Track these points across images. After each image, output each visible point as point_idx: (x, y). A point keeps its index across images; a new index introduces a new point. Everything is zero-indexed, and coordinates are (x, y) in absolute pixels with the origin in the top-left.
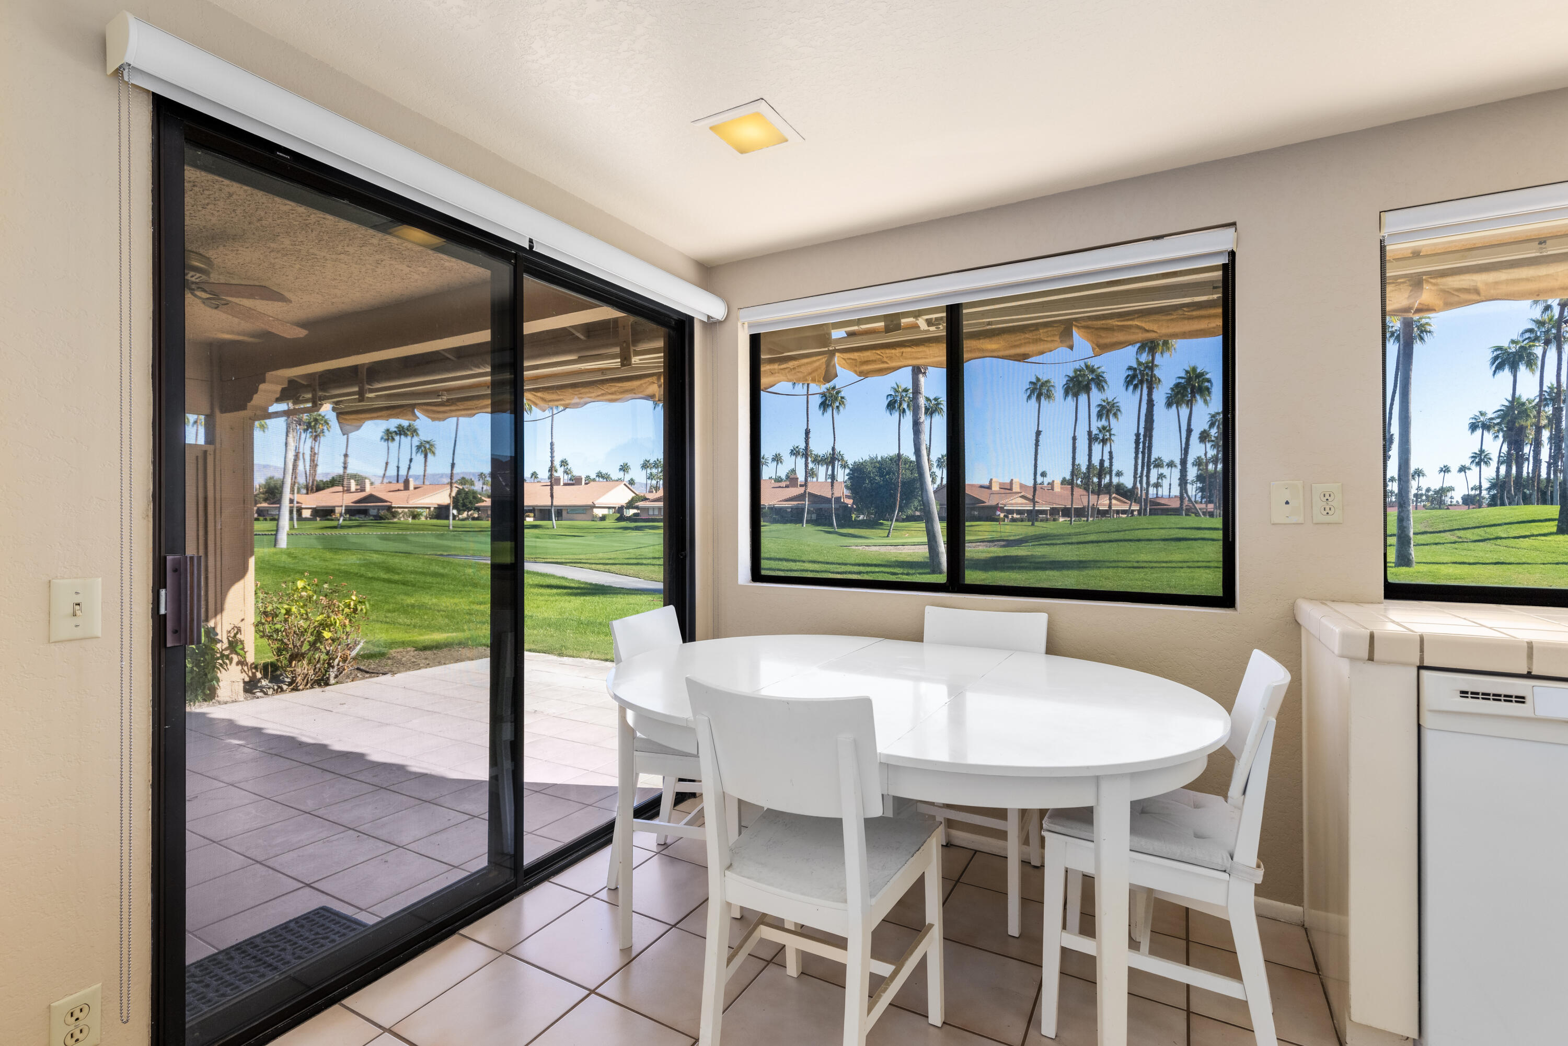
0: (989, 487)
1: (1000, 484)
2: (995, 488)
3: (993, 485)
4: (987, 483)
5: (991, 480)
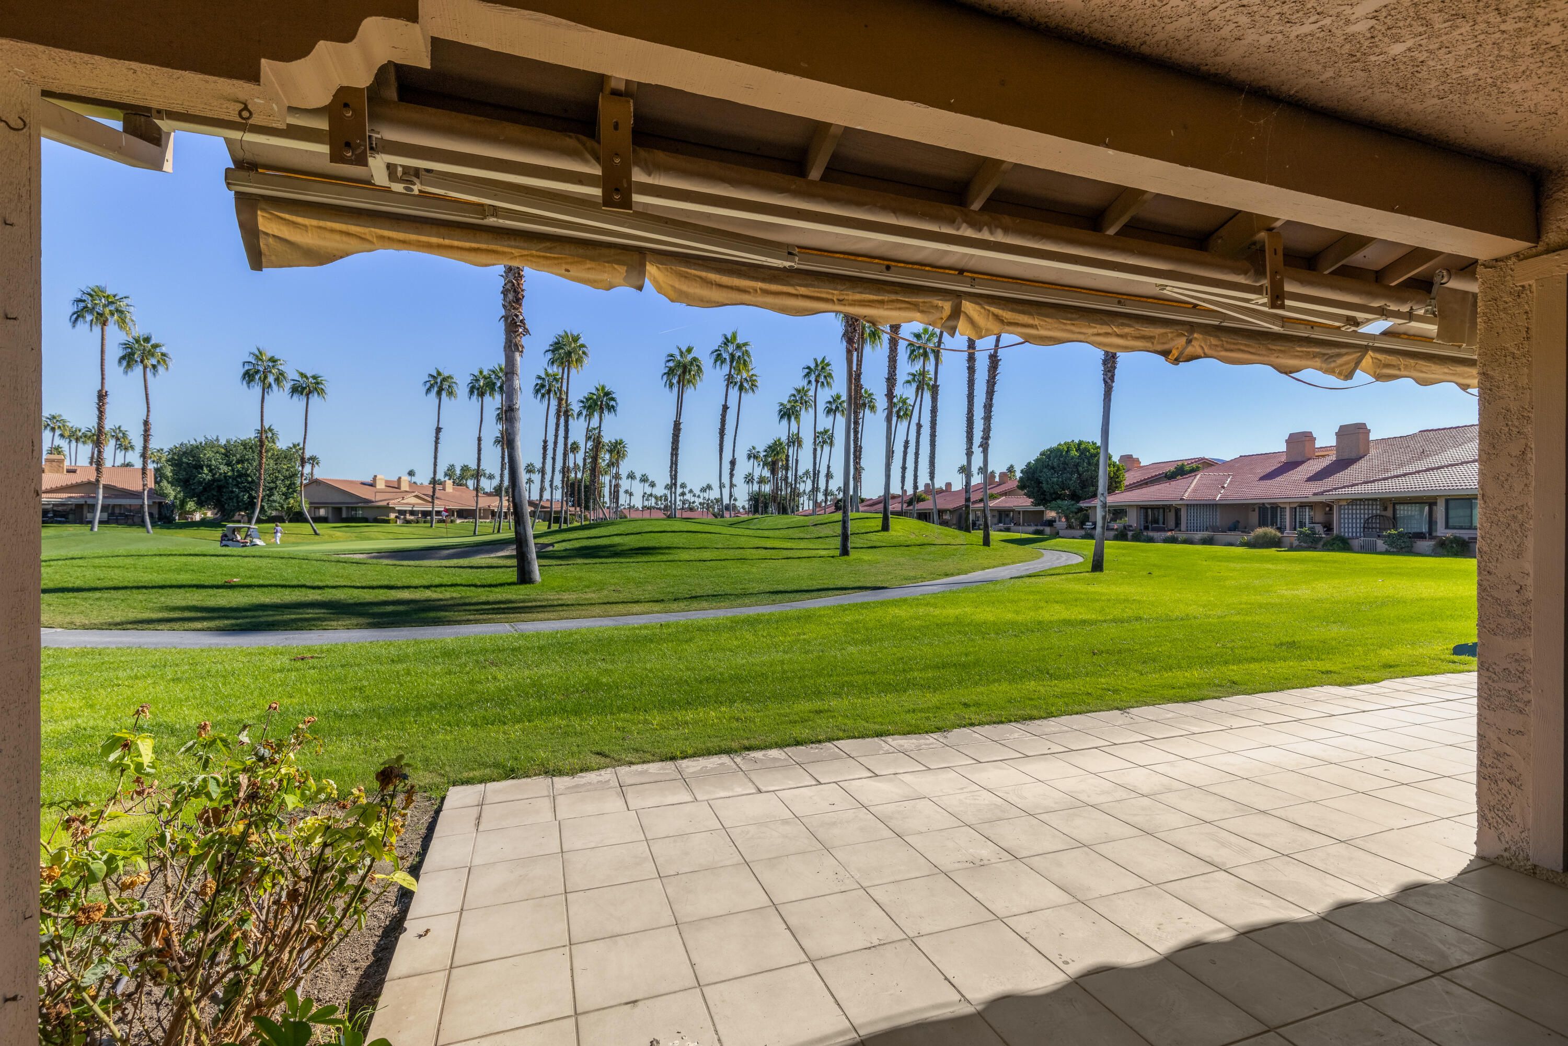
0: (372, 485)
1: (386, 481)
2: (380, 485)
3: (378, 482)
4: (369, 480)
5: (375, 476)
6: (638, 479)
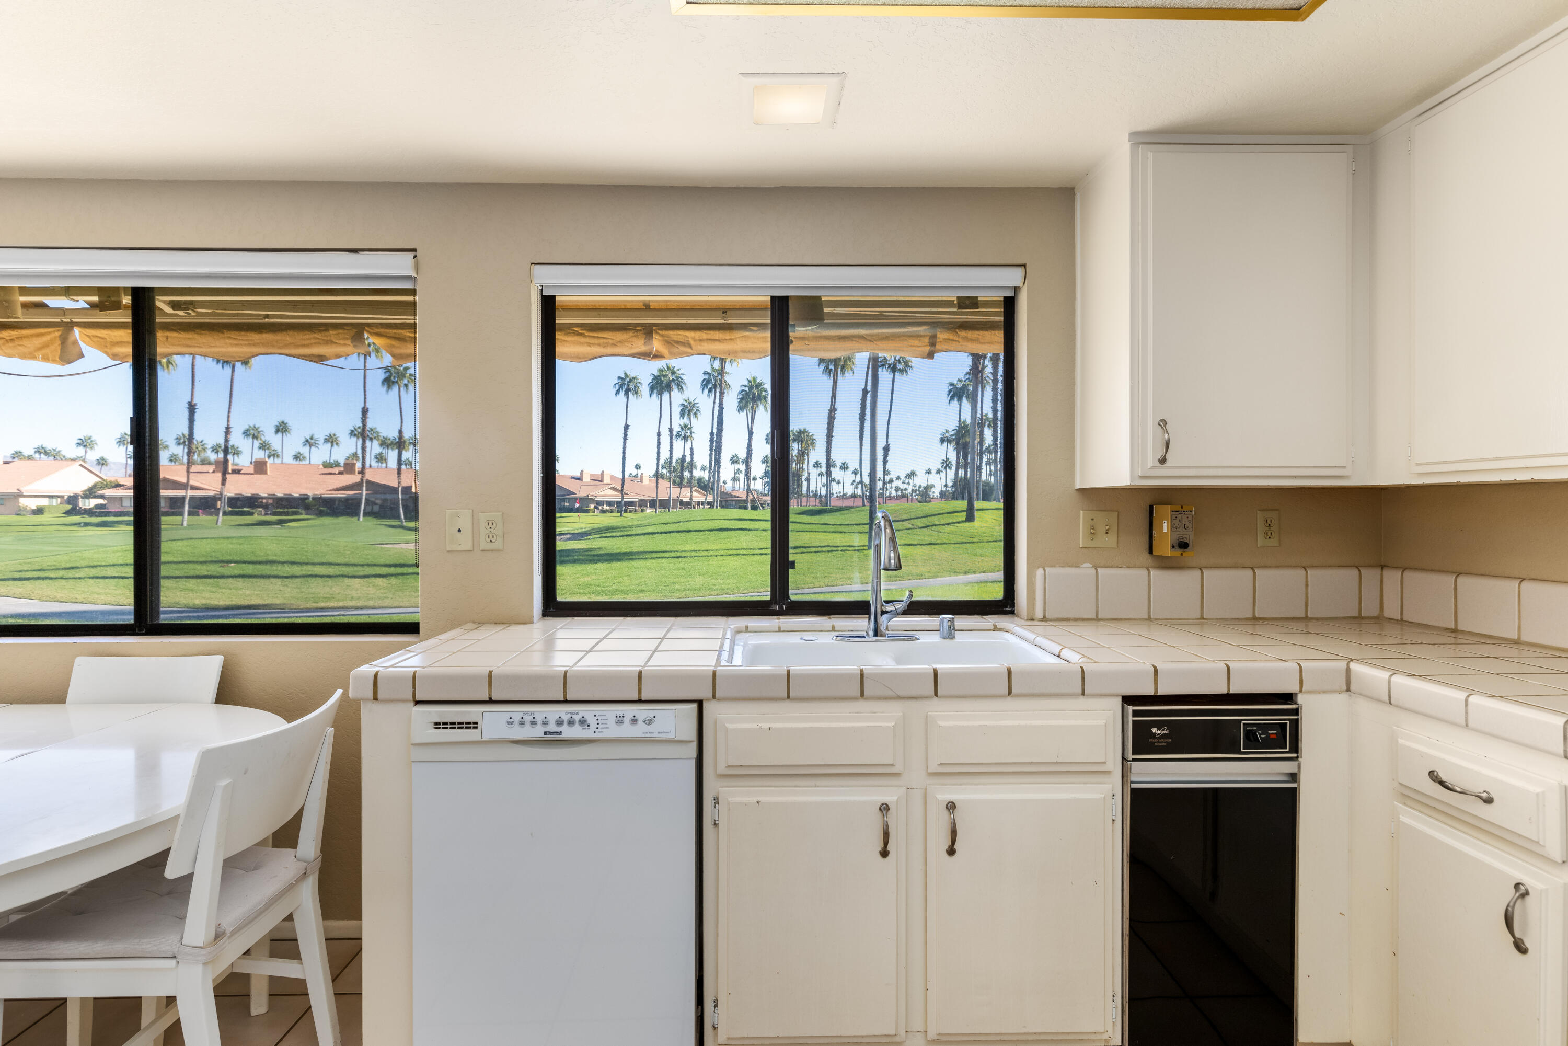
0: (580, 479)
1: (591, 475)
2: (586, 479)
3: (584, 476)
4: (578, 474)
5: (582, 471)
6: (839, 467)
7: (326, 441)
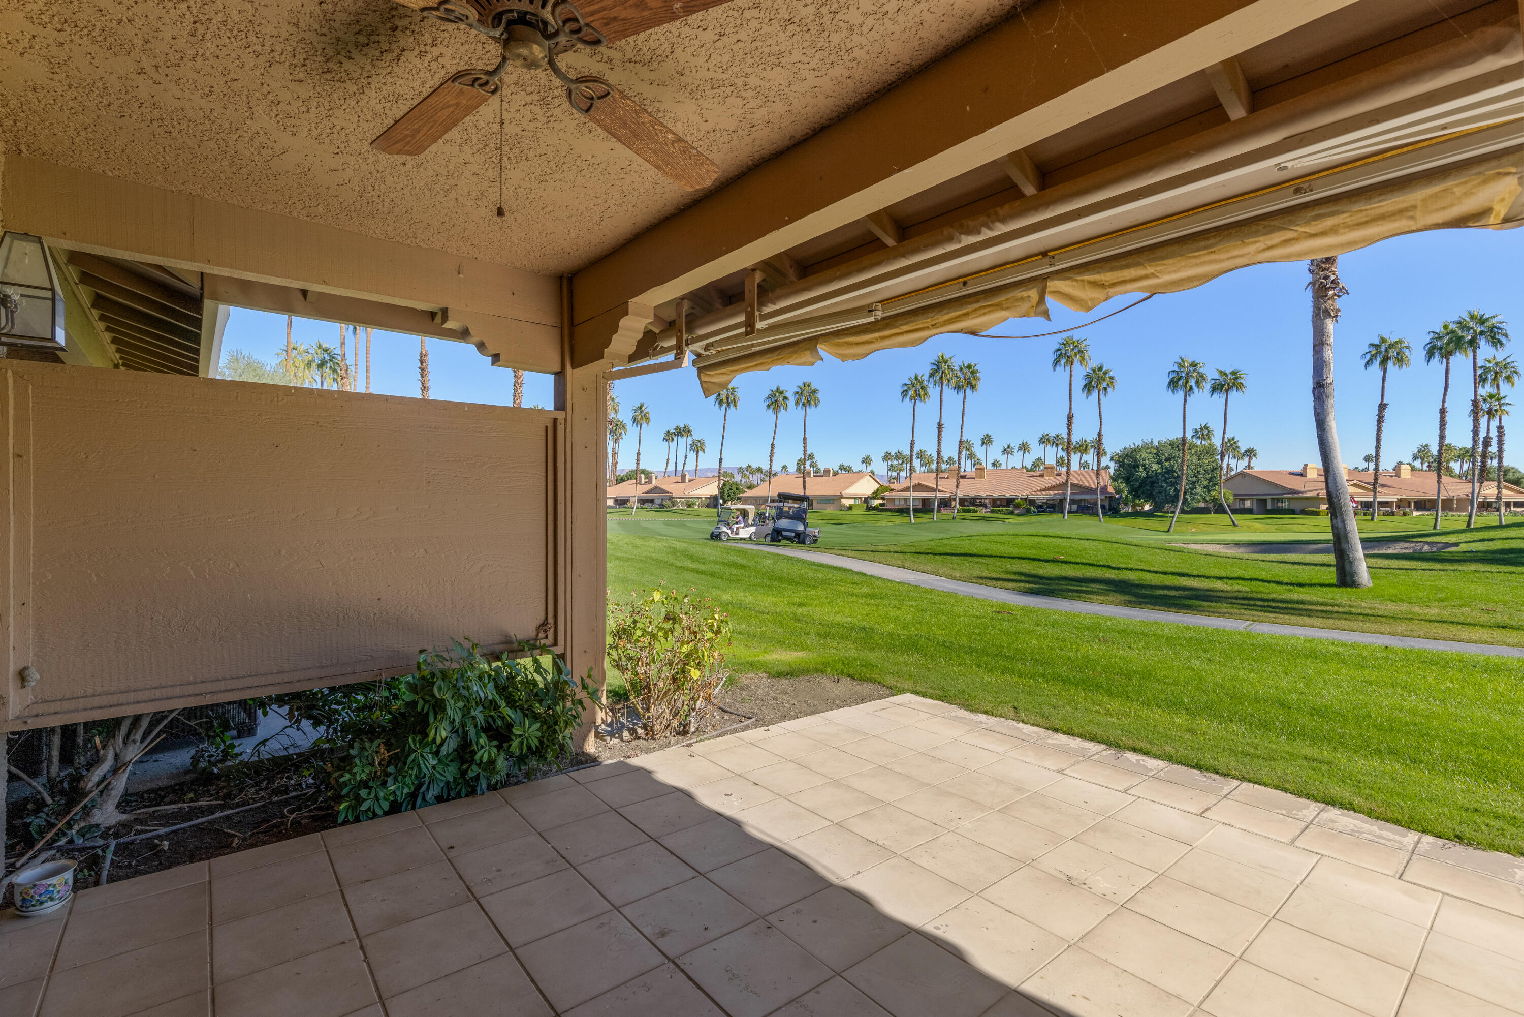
0: (1302, 474)
3: (1309, 471)
4: (1299, 469)
5: (1306, 465)
7: (1020, 449)
